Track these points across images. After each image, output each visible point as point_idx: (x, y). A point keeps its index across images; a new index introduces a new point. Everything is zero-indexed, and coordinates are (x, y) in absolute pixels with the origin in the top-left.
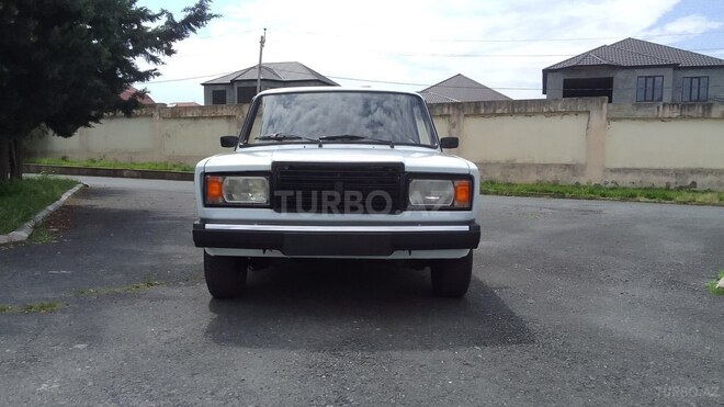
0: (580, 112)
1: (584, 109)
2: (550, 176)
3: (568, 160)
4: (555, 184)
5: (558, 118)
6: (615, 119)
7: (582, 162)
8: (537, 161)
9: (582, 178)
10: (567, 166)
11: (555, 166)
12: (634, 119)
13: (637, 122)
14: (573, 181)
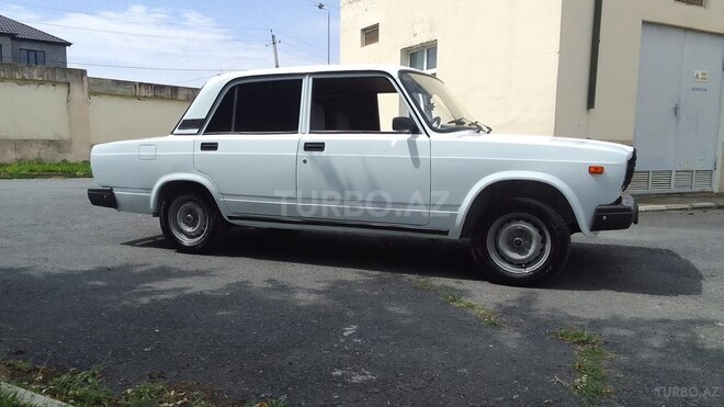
0: (57, 83)
1: (64, 80)
2: (32, 153)
3: (49, 135)
4: (39, 161)
5: (33, 87)
6: (95, 94)
7: (66, 137)
8: (13, 135)
9: (68, 155)
10: (50, 142)
11: (37, 141)
12: (113, 95)
13: (116, 99)
14: (59, 159)
